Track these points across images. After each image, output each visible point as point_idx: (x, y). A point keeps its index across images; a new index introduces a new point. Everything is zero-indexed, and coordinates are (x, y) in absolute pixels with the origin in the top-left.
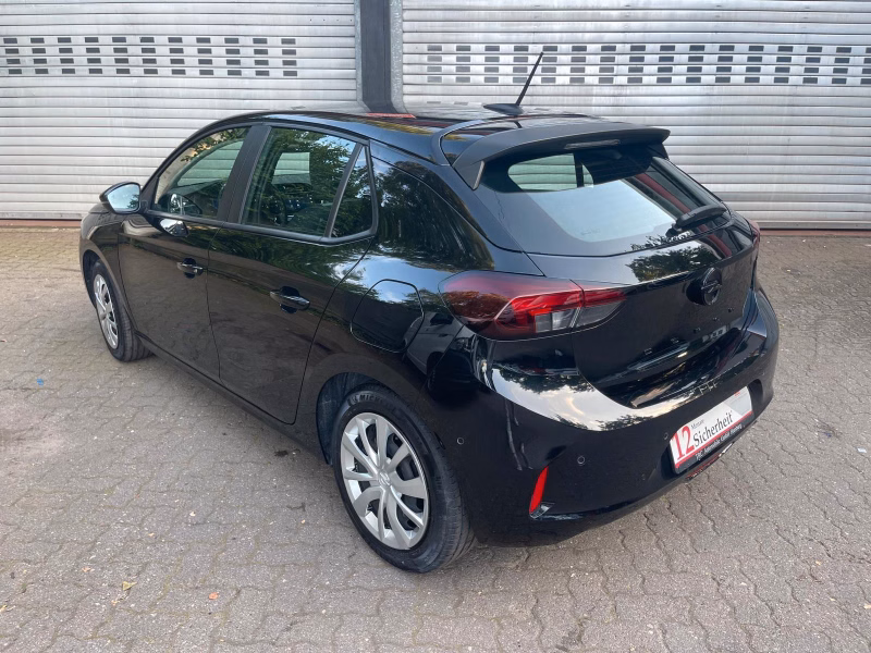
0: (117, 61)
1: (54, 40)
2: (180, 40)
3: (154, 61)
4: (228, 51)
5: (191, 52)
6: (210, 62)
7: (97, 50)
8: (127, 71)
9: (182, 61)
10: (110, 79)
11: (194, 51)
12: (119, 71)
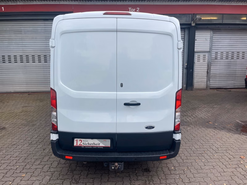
0: (21, 60)
1: (7, 56)
2: (34, 56)
3: (29, 60)
4: (44, 58)
5: (36, 59)
6: (40, 60)
7: (16, 58)
8: (23, 62)
9: (34, 60)
10: (19, 63)
11: (37, 58)
12: (21, 62)
